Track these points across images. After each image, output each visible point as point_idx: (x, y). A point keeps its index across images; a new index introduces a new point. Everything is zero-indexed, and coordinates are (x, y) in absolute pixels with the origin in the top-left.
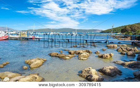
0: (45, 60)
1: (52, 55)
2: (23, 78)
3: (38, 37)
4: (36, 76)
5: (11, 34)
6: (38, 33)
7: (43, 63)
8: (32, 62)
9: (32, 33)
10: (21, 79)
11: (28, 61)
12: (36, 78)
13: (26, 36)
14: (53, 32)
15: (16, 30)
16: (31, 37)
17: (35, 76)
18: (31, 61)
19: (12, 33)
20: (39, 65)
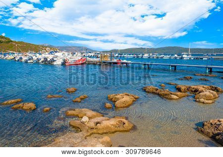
0: (136, 97)
1: (147, 90)
2: (106, 120)
3: (125, 61)
4: (124, 120)
5: (89, 56)
6: (125, 54)
7: (133, 101)
8: (118, 99)
9: (117, 55)
10: (103, 122)
11: (111, 96)
12: (124, 124)
13: (109, 60)
14: (148, 53)
15: (95, 51)
16: (115, 61)
17: (122, 120)
18: (116, 96)
19: (90, 54)
20: (127, 104)
